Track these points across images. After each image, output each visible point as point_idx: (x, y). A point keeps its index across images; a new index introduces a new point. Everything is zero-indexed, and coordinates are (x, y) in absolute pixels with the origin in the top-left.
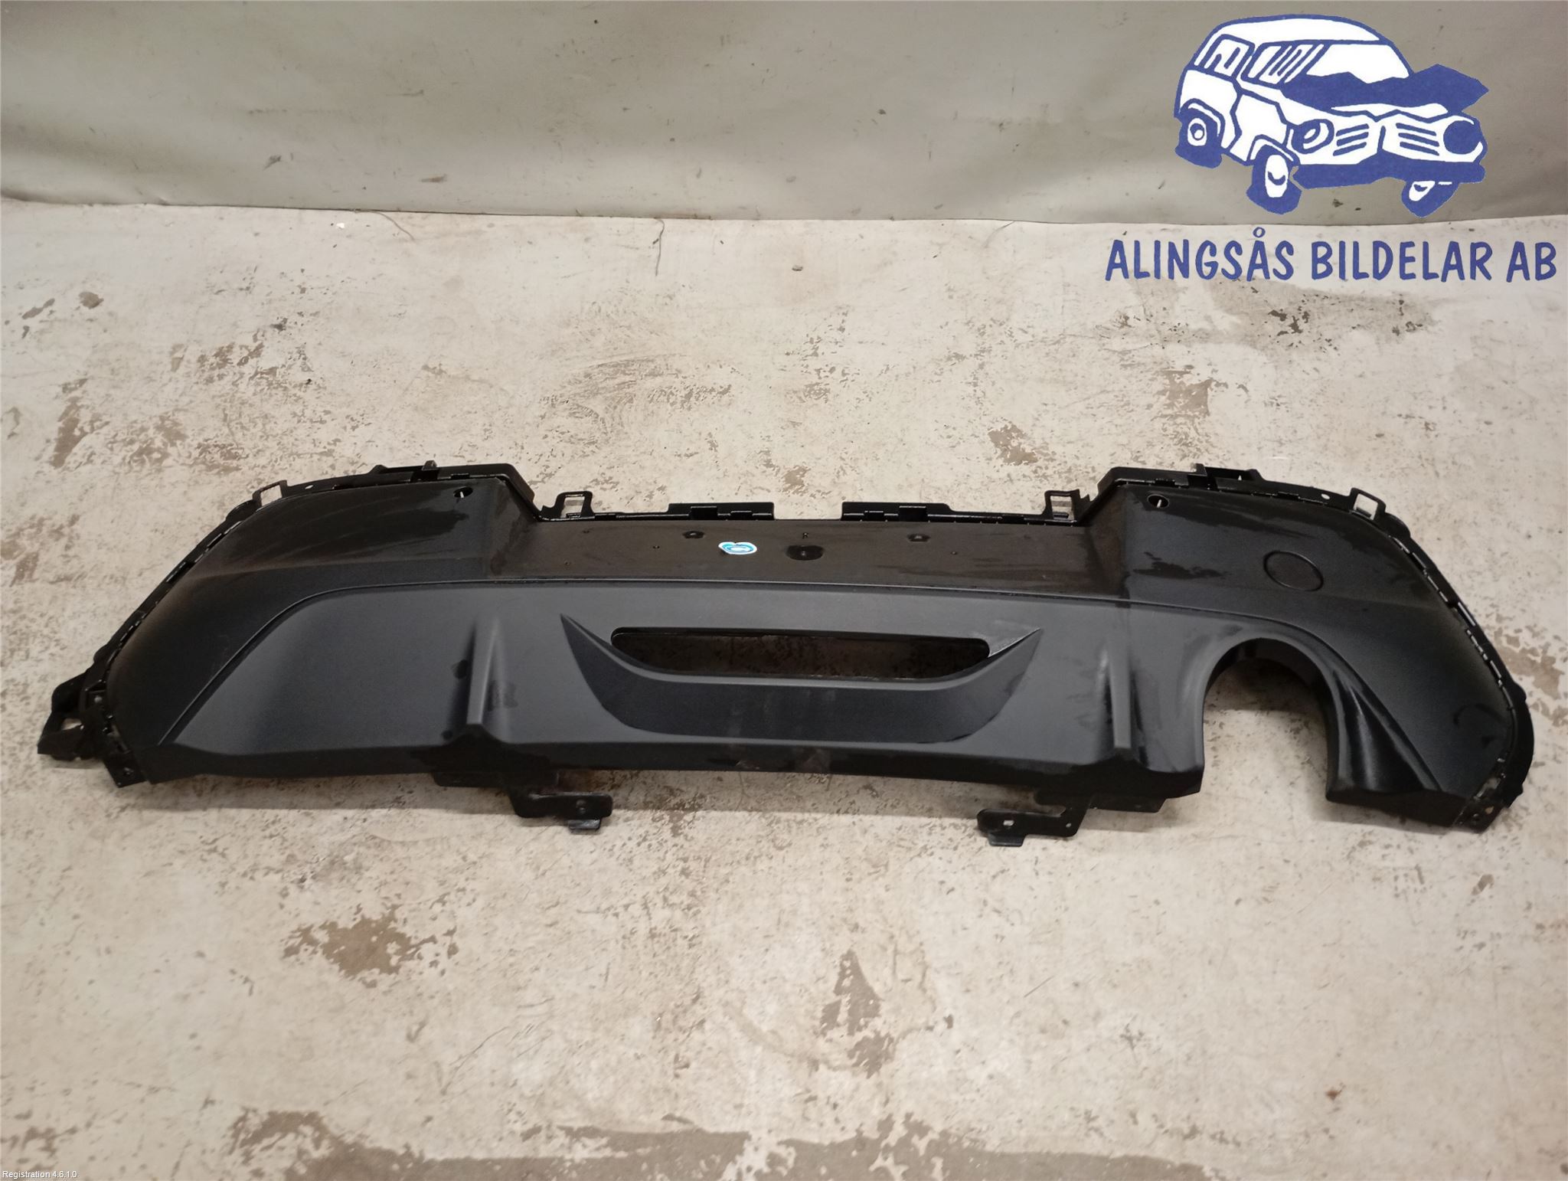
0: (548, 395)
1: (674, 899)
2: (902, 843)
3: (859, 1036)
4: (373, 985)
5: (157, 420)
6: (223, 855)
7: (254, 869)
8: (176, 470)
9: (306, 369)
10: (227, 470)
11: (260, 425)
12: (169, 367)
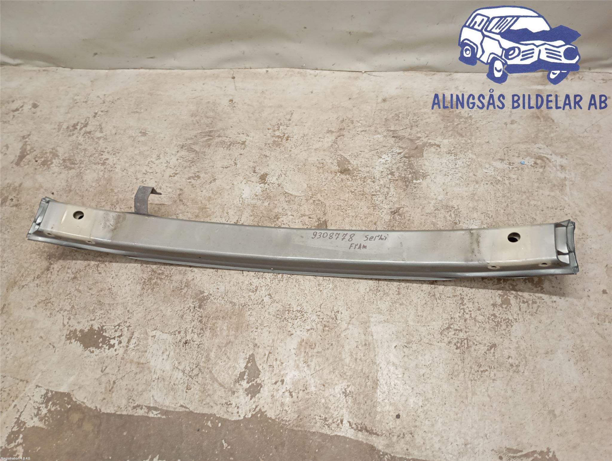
0: (181, 144)
1: (195, 330)
2: (278, 316)
3: (250, 384)
4: (93, 352)
5: (51, 150)
6: (52, 304)
7: (61, 309)
8: (55, 167)
9: (101, 132)
10: (71, 168)
11: (83, 153)
12: (57, 130)
